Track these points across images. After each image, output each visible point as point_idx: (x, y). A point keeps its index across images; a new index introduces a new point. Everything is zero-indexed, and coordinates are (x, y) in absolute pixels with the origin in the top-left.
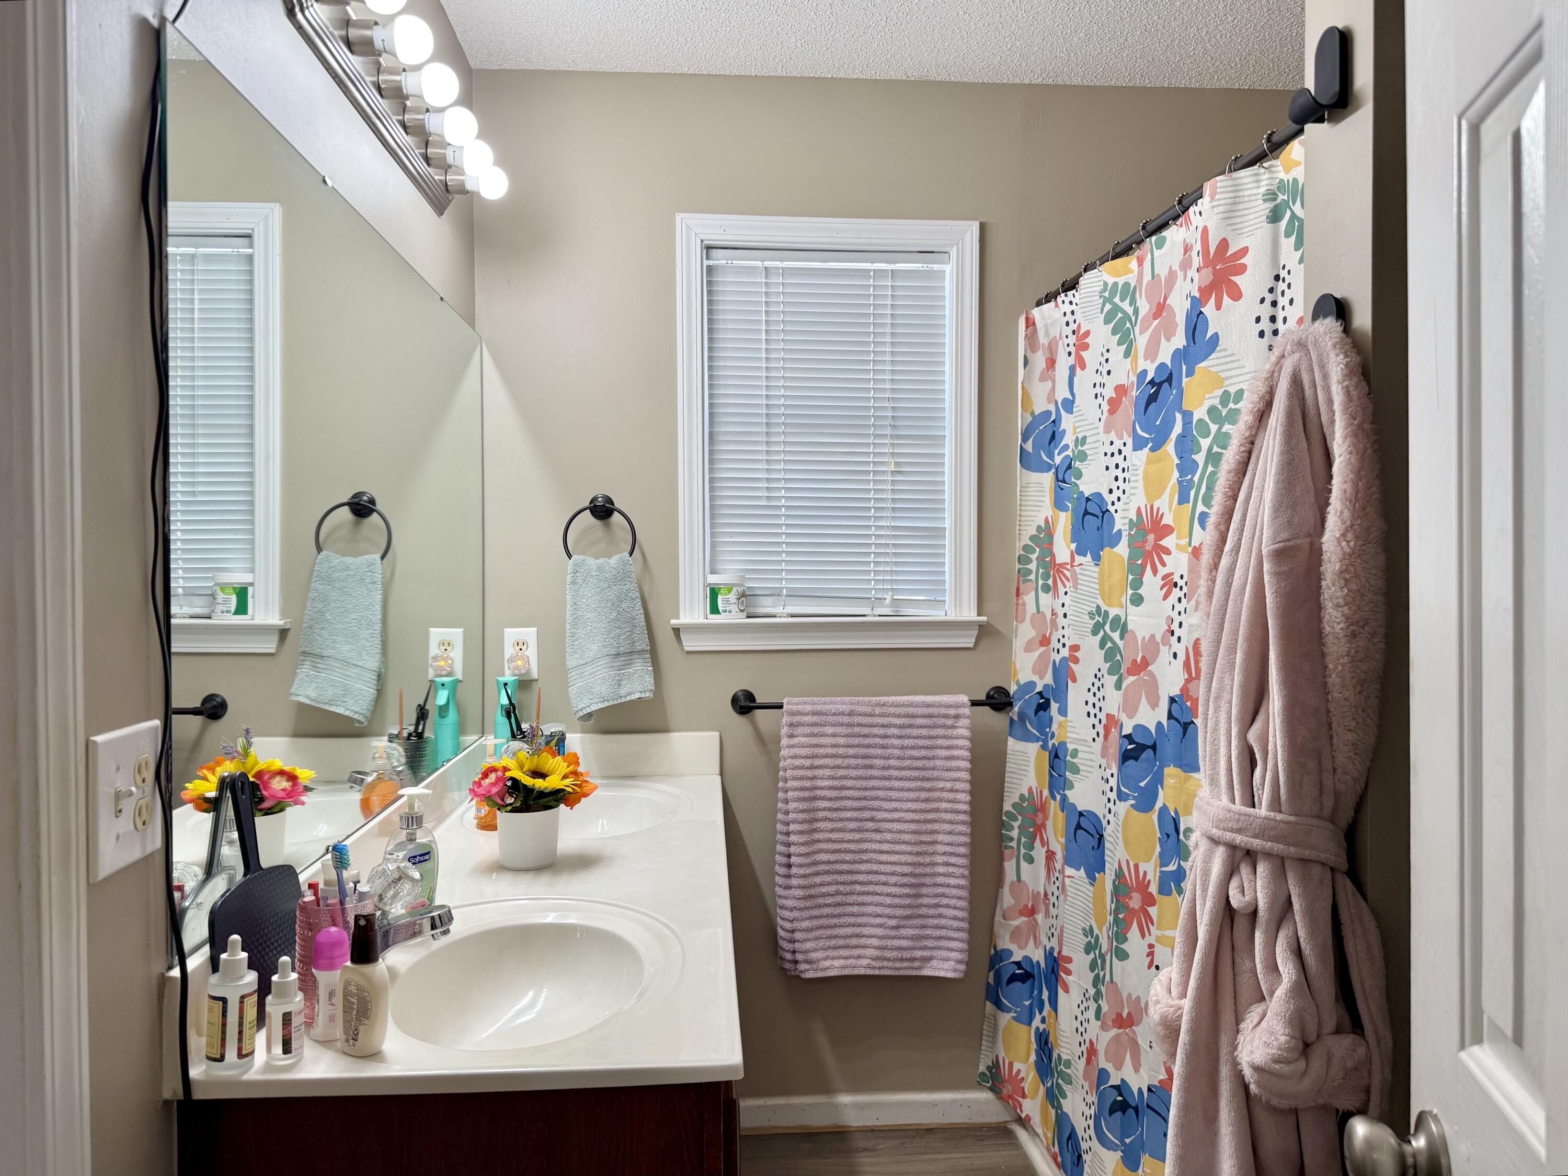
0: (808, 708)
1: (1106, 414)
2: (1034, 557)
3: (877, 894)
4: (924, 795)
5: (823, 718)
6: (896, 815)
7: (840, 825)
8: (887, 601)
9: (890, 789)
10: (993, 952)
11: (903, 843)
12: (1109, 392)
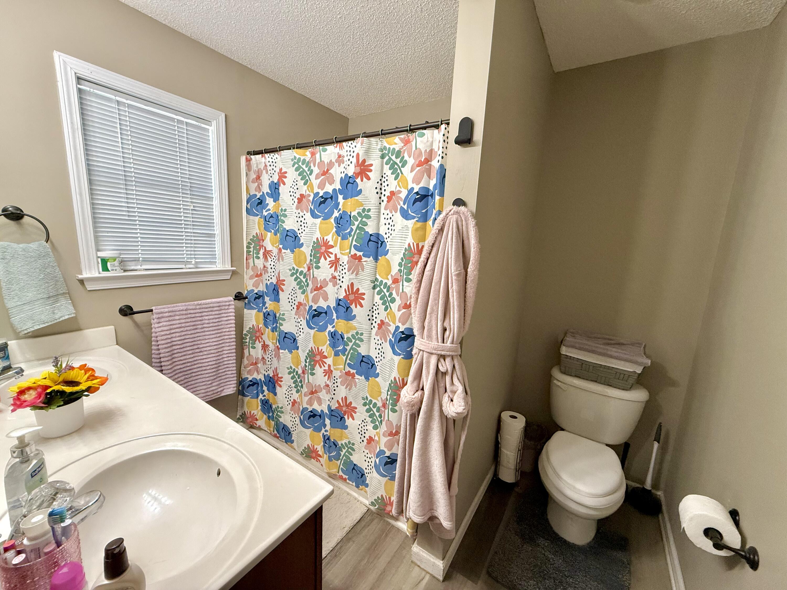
0: (166, 310)
1: (296, 203)
2: (252, 246)
3: (202, 374)
4: (218, 335)
5: (174, 313)
6: (208, 345)
7: (185, 353)
8: (193, 263)
9: (205, 335)
10: (241, 379)
11: (212, 354)
12: (298, 196)
